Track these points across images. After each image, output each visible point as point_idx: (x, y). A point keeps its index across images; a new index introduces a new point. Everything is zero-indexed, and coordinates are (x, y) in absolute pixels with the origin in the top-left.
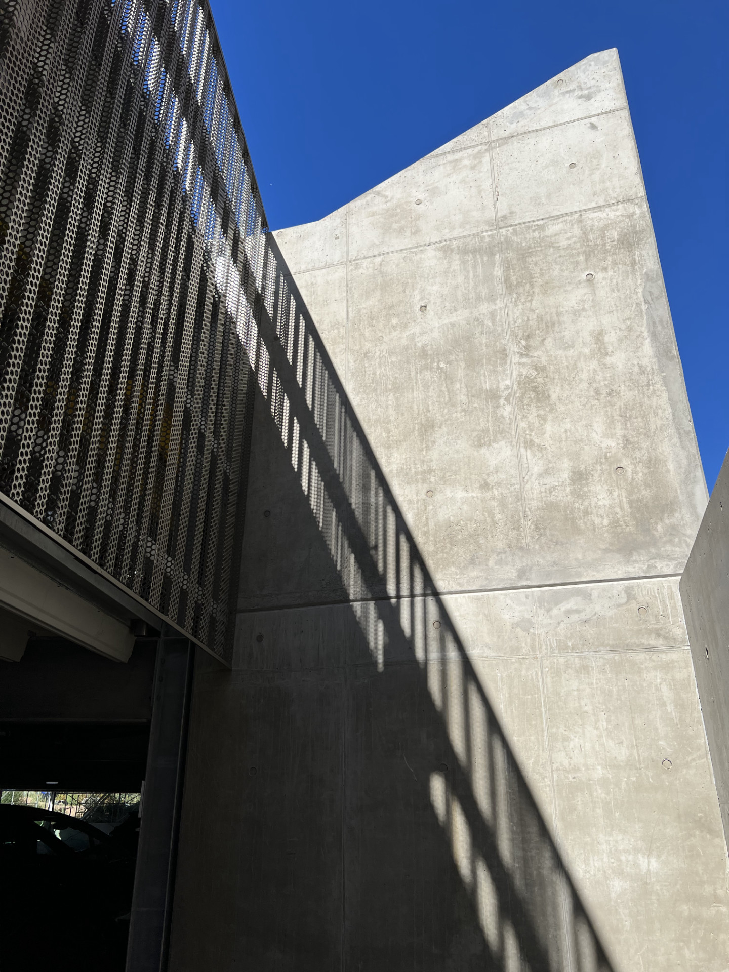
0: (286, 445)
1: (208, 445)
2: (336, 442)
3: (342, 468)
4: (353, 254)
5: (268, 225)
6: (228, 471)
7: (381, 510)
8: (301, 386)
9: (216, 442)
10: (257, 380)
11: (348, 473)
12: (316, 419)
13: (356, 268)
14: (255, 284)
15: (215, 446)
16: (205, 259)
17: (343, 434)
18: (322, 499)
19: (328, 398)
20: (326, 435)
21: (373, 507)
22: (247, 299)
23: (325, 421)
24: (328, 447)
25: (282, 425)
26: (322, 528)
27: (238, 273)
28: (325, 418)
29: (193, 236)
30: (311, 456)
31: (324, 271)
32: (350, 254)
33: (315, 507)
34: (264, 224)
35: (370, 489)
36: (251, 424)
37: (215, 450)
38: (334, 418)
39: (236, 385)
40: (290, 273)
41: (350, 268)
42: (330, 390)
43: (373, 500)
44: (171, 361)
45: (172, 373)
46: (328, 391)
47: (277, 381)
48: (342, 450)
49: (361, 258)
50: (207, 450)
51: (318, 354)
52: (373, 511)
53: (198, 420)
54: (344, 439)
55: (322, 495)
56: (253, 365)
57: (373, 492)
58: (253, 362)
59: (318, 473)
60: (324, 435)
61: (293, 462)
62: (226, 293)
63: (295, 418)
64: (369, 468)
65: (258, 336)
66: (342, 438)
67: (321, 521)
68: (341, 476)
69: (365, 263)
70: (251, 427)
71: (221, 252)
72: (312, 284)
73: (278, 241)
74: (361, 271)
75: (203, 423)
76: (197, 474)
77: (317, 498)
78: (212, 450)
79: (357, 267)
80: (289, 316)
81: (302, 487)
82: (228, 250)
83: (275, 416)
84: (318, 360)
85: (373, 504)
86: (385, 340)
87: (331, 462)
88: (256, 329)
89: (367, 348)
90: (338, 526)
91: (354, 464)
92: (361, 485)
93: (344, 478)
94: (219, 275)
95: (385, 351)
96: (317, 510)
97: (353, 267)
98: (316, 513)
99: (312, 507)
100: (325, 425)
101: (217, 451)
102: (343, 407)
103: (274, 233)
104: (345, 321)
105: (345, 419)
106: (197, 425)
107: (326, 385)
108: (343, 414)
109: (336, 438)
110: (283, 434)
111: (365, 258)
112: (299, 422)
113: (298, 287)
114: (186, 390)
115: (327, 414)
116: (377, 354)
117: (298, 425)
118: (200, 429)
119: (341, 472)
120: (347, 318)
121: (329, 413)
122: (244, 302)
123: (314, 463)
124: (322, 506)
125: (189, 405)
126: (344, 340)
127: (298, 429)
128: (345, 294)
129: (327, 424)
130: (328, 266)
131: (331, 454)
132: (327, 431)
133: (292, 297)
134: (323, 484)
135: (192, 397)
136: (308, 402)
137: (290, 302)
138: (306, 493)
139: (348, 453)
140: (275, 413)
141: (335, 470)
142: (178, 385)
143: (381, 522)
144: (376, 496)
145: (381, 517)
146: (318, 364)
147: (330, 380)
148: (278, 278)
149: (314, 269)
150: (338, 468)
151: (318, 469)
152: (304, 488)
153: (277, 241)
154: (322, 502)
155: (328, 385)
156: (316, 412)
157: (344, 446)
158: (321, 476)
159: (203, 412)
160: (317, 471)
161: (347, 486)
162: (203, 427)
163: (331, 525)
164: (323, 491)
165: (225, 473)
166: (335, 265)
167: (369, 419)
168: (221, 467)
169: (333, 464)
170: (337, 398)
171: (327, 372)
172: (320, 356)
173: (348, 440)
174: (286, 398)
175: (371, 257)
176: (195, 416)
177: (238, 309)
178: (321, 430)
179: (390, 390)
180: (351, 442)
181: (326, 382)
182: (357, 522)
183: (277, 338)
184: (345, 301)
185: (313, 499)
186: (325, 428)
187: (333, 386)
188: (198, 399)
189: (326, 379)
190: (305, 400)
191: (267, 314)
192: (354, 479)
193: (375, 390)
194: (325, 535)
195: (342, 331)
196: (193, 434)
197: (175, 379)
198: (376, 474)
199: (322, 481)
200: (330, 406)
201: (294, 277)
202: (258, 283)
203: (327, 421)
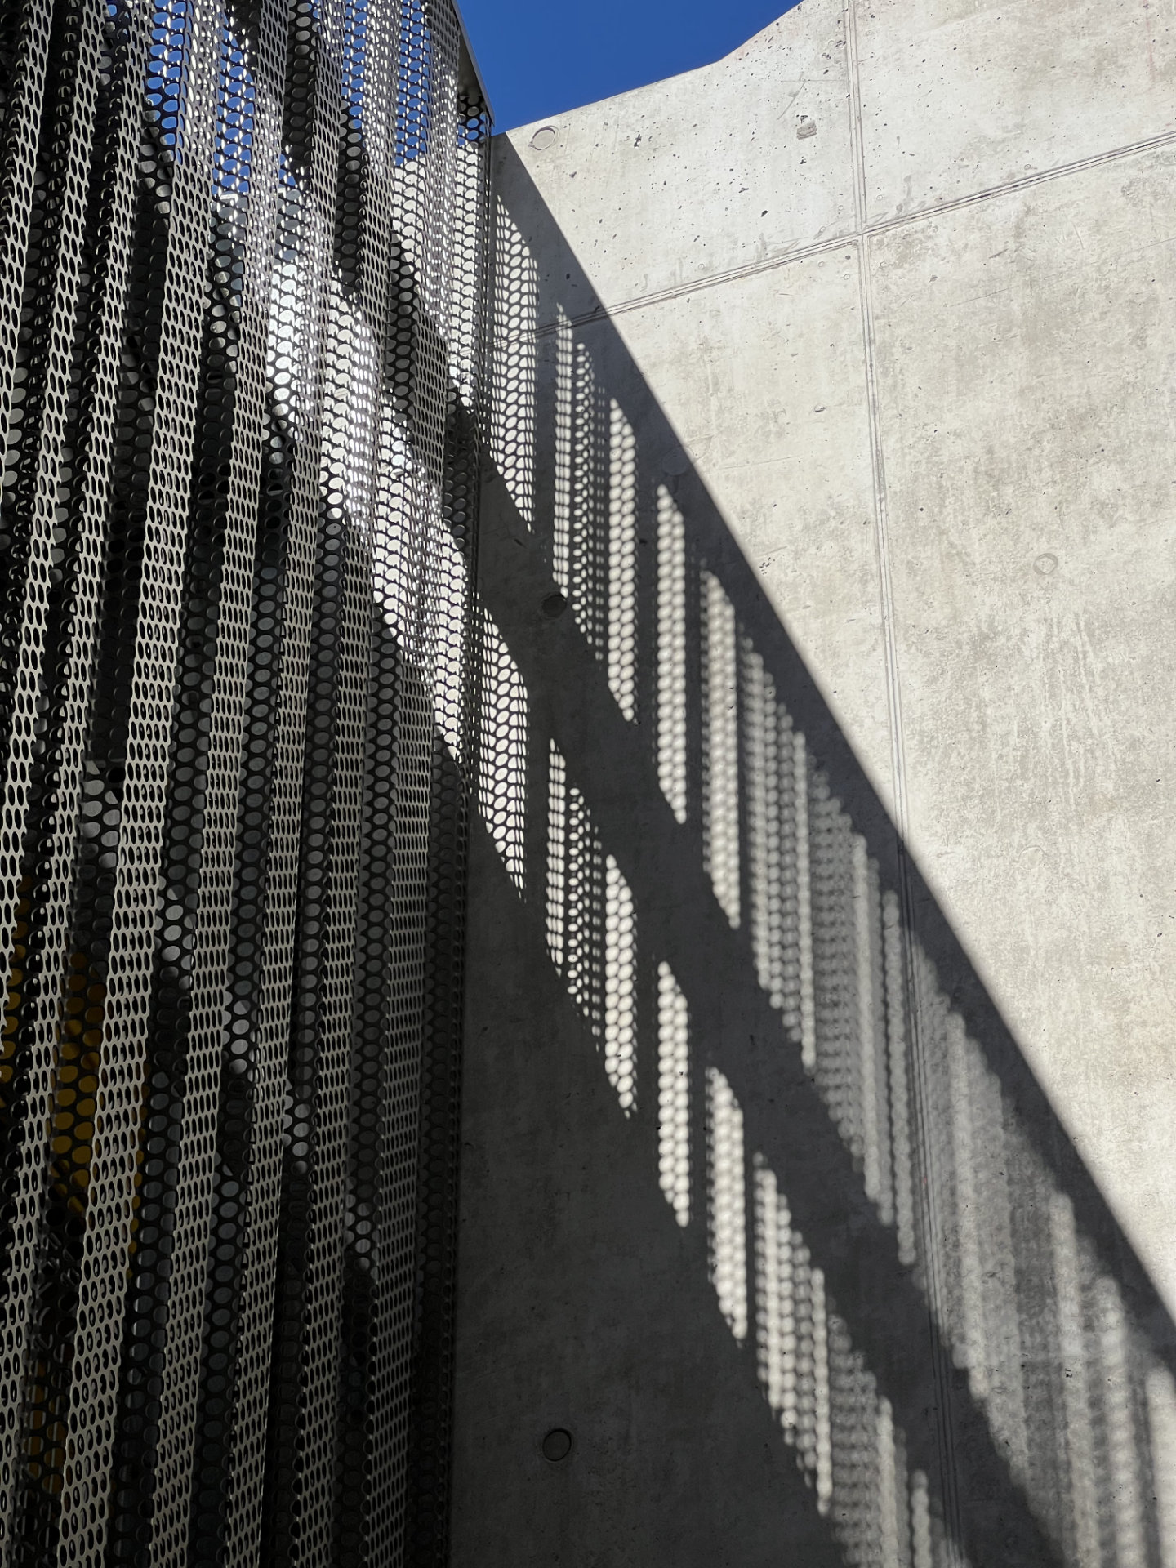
0: (626, 1100)
1: (266, 1132)
2: (869, 1069)
3: (905, 1198)
4: (886, 196)
5: (489, 102)
6: (362, 1246)
7: (1118, 1396)
8: (681, 816)
9: (301, 1111)
10: (473, 802)
11: (936, 1218)
12: (762, 965)
13: (903, 259)
14: (444, 372)
15: (301, 1130)
16: (216, 286)
17: (897, 1028)
18: (821, 1353)
19: (814, 861)
20: (819, 1037)
21: (1077, 1384)
22: (410, 442)
23: (807, 974)
24: (832, 1097)
25: (603, 1009)
26: (832, 1501)
27: (366, 331)
28: (806, 958)
29: (161, 192)
30: (752, 1143)
31: (756, 282)
32: (872, 196)
33: (789, 1400)
34: (472, 102)
35: (1054, 1292)
36: (460, 1012)
37: (300, 1149)
38: (851, 955)
39: (379, 835)
40: (599, 308)
41: (878, 260)
42: (823, 824)
43: (1072, 1347)
44: (87, 755)
45: (94, 808)
46: (813, 830)
47: (569, 799)
48: (901, 1110)
49: (923, 211)
50: (265, 1153)
51: (755, 660)
52: (1077, 1402)
53: (215, 1019)
54: (908, 1053)
55: (820, 1334)
56: (451, 738)
57: (1069, 1308)
58: (453, 723)
59: (794, 1225)
60: (808, 1040)
61: (666, 1181)
62: (318, 425)
63: (664, 969)
64: (1041, 1189)
65: (470, 601)
66: (898, 1048)
67: (824, 1467)
68: (906, 1237)
69: (947, 229)
70: (459, 1028)
71: (287, 245)
72: (706, 346)
73: (539, 170)
74: (927, 268)
75: (240, 1027)
76: (223, 1275)
77: (798, 1354)
78: (288, 1150)
79: (908, 251)
80: (607, 501)
81: (715, 1298)
82: (319, 230)
83: (566, 966)
84: (755, 689)
85: (1077, 1367)
86: (1065, 570)
87: (850, 1169)
88: (460, 571)
89: (984, 613)
90: (910, 1487)
91: (965, 1172)
92: (1010, 1276)
93: (918, 1244)
94: (284, 347)
95: (1070, 622)
96: (799, 1411)
97: (890, 255)
98: (796, 1431)
99: (774, 1398)
100: (807, 990)
101: (312, 1157)
102: (892, 898)
103: (520, 138)
104: (868, 497)
105: (904, 955)
106: (214, 1039)
107: (801, 802)
108: (893, 933)
109: (868, 1048)
110: (611, 1049)
111: (943, 206)
112: (685, 986)
113: (643, 364)
114: (160, 883)
115: (816, 940)
116: (1036, 638)
117: (681, 1003)
118: (229, 1056)
119: (905, 1216)
120: (880, 485)
121: (826, 934)
122: (400, 457)
123: (768, 1180)
124: (823, 1390)
125: (173, 953)
126: (872, 588)
127: (682, 1019)
128: (859, 379)
129: (818, 988)
130: (771, 261)
131: (848, 1130)
132: (819, 1021)
133: (616, 415)
134: (818, 1277)
135: (188, 911)
136: (719, 890)
137: (608, 436)
138: (740, 1329)
139: (930, 1119)
140: (567, 950)
141: (875, 1207)
142: (123, 865)
143: (1123, 1455)
144: (1089, 1326)
145: (1121, 1434)
146: (756, 704)
147: (821, 778)
148: (545, 331)
149: (709, 280)
150: (885, 1199)
151: (791, 1207)
152: (726, 1306)
153: (532, 171)
154: (822, 1371)
155: (812, 800)
156: (761, 932)
157: (910, 1088)
158: (807, 1242)
159: (237, 979)
160: (785, 1217)
161: (936, 1284)
162: (240, 1047)
163: (872, 1485)
164: (820, 1315)
165: (351, 1255)
166: (809, 251)
167: (1021, 950)
168: (334, 1228)
169: (861, 1178)
170: (860, 856)
171: (800, 740)
172: (766, 668)
173: (926, 1059)
174: (613, 876)
175: (970, 199)
176: (207, 1000)
177: (374, 489)
178: (790, 1020)
179: (1112, 804)
180: (943, 1067)
181: (801, 786)
182: (1005, 1465)
183: (557, 604)
184: (863, 411)
185: (774, 1359)
186: (808, 1006)
187: (835, 805)
188: (214, 919)
189: (800, 771)
190: (709, 882)
191: (506, 498)
192: (970, 1246)
193: (1038, 808)
194: (848, 1536)
195: (861, 546)
196: (199, 1084)
197: (108, 839)
198: (1079, 1215)
199: (813, 1264)
200: (825, 901)
201: (619, 321)
202: (460, 363)
203: (818, 973)
